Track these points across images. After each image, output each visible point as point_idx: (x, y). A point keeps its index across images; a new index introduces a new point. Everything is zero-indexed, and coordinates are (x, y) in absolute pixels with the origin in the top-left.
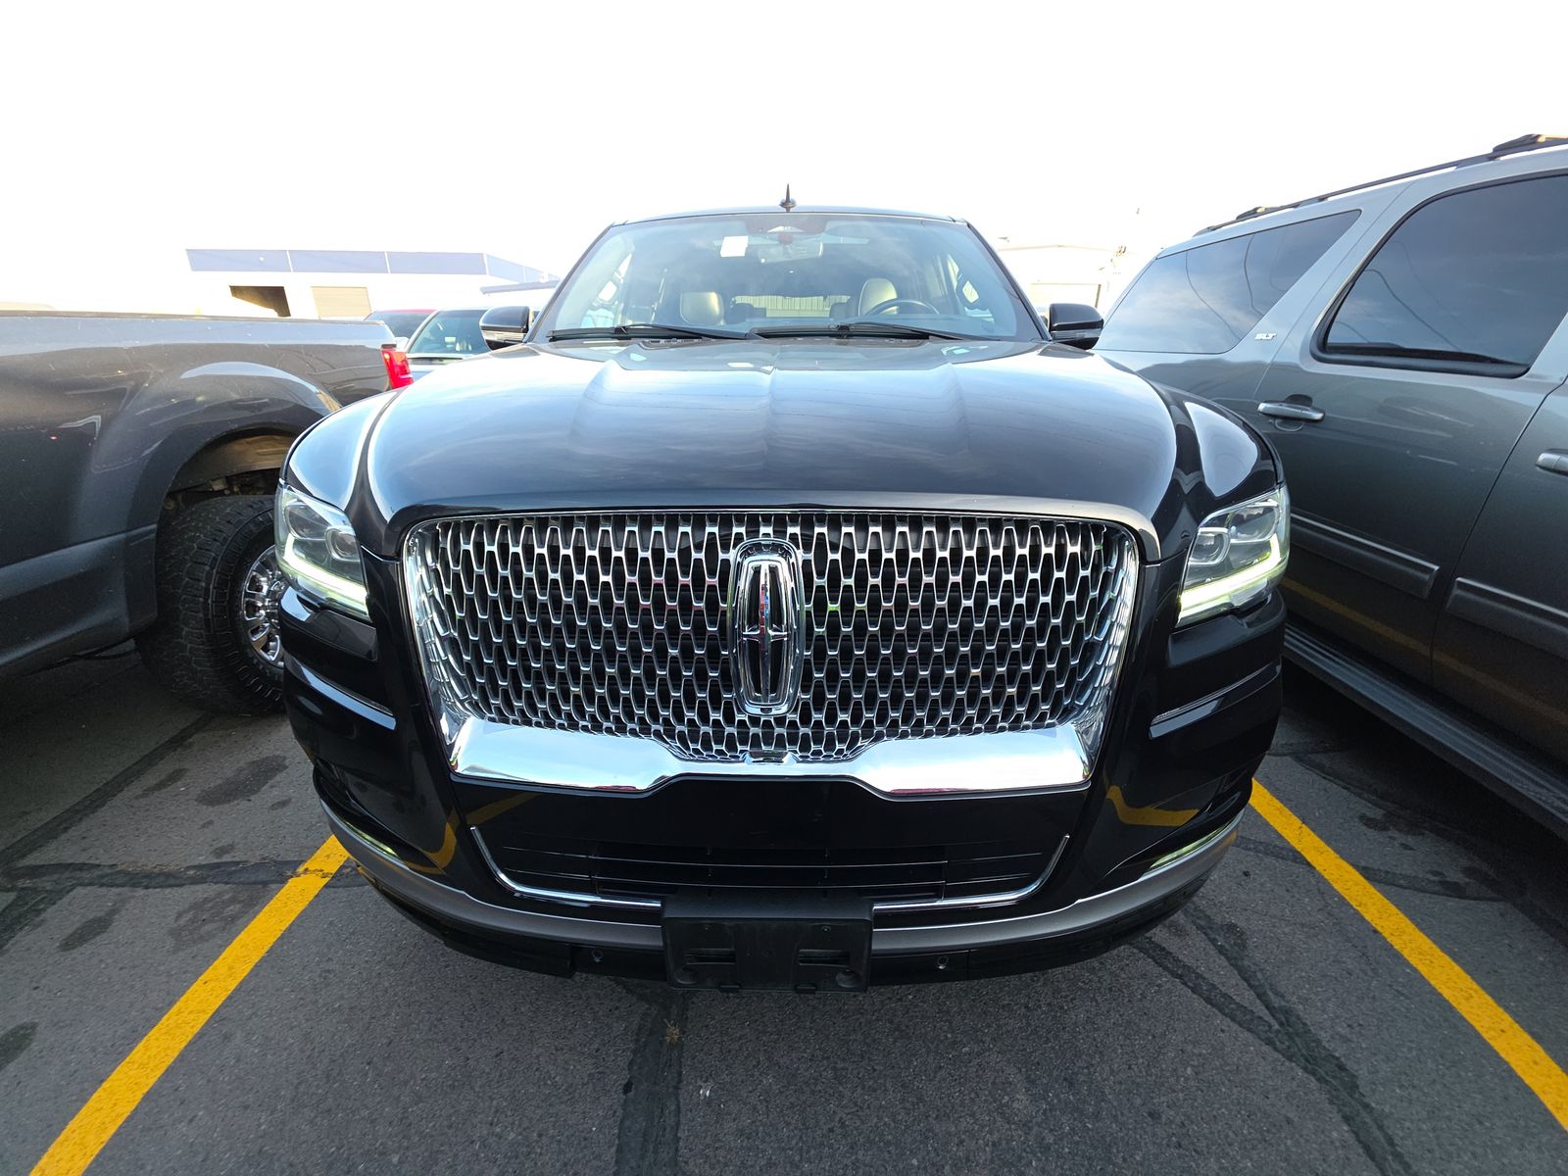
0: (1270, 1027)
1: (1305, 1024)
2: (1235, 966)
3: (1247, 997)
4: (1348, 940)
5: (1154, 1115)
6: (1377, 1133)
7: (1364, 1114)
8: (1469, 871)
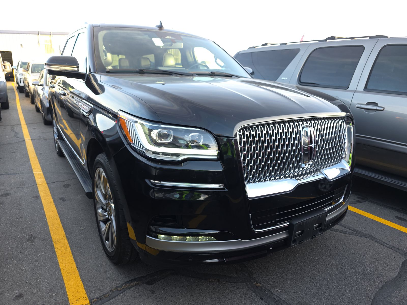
0: (355, 233)
1: (359, 231)
2: (342, 226)
3: (348, 230)
4: (353, 215)
5: (353, 254)
6: (381, 242)
7: (377, 240)
8: (358, 198)
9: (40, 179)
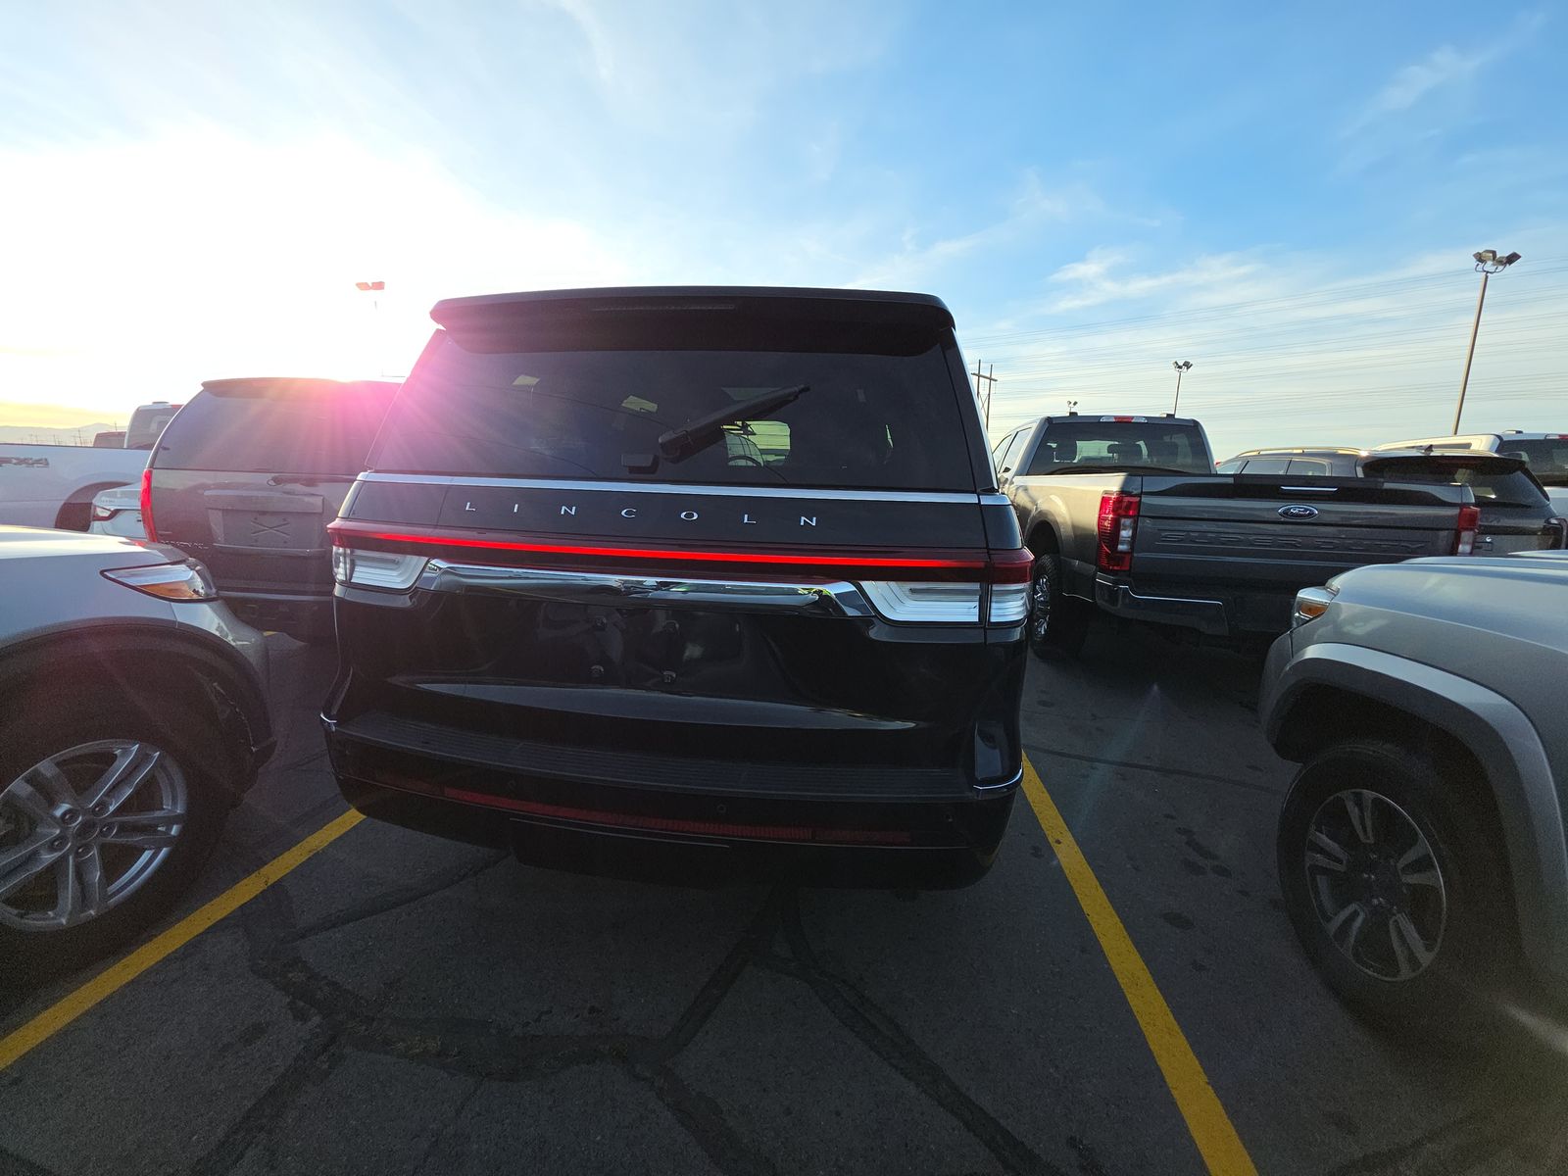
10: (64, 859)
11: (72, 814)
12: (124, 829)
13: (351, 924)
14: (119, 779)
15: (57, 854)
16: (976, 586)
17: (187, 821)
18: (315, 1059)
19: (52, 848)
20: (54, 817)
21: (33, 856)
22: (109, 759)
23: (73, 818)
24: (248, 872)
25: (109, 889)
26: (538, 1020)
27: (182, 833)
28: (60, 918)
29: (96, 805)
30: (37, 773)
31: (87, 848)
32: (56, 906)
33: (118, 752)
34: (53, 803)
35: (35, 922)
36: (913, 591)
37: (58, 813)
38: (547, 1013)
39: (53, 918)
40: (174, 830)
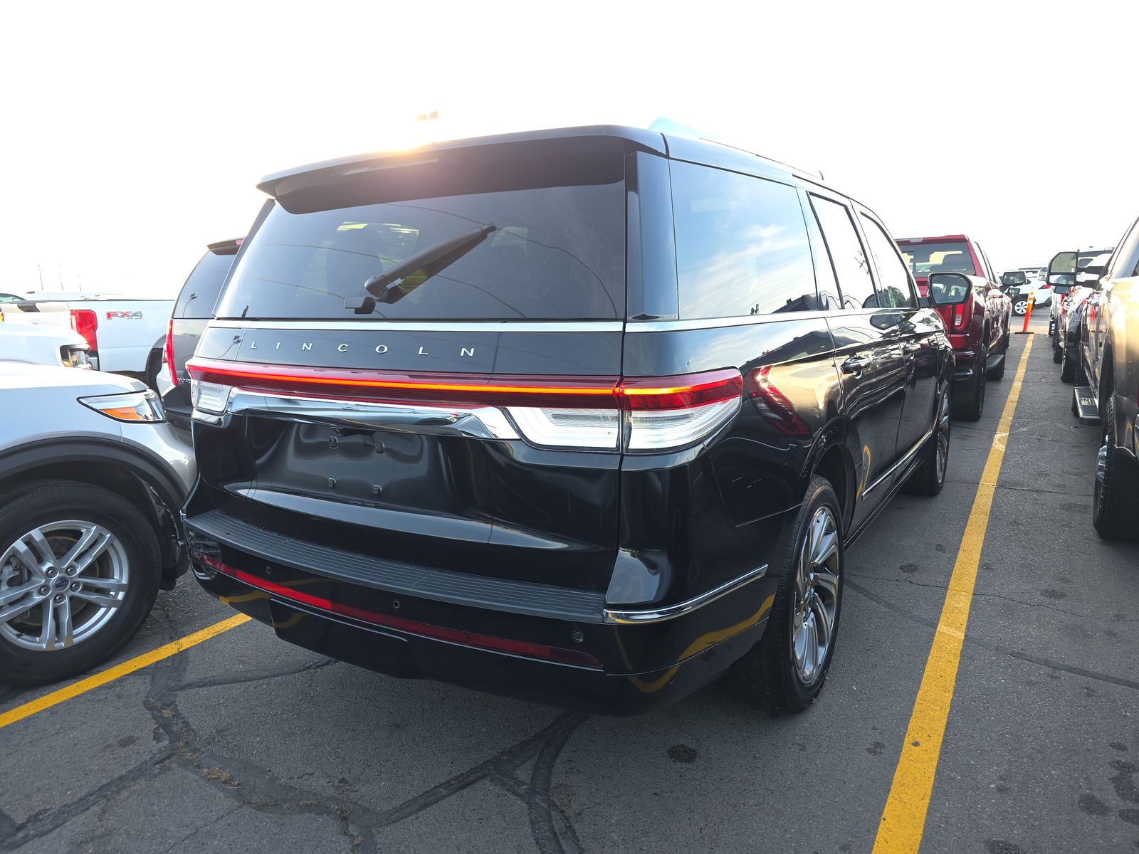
9: (957, 606)
10: (46, 602)
11: (52, 571)
12: (87, 588)
13: (216, 687)
14: (83, 550)
15: (42, 597)
16: (614, 412)
17: (129, 589)
18: (154, 765)
19: (40, 593)
20: (41, 571)
21: (27, 596)
22: (78, 535)
23: (54, 573)
24: (172, 639)
25: (74, 631)
26: (300, 778)
27: (125, 597)
28: (40, 643)
29: (69, 567)
30: (31, 537)
31: (62, 597)
32: (40, 635)
33: (84, 531)
34: (41, 561)
35: (26, 642)
36: (556, 417)
37: (45, 568)
38: (308, 774)
39: (39, 643)
40: (121, 596)
